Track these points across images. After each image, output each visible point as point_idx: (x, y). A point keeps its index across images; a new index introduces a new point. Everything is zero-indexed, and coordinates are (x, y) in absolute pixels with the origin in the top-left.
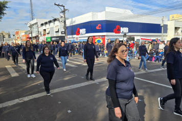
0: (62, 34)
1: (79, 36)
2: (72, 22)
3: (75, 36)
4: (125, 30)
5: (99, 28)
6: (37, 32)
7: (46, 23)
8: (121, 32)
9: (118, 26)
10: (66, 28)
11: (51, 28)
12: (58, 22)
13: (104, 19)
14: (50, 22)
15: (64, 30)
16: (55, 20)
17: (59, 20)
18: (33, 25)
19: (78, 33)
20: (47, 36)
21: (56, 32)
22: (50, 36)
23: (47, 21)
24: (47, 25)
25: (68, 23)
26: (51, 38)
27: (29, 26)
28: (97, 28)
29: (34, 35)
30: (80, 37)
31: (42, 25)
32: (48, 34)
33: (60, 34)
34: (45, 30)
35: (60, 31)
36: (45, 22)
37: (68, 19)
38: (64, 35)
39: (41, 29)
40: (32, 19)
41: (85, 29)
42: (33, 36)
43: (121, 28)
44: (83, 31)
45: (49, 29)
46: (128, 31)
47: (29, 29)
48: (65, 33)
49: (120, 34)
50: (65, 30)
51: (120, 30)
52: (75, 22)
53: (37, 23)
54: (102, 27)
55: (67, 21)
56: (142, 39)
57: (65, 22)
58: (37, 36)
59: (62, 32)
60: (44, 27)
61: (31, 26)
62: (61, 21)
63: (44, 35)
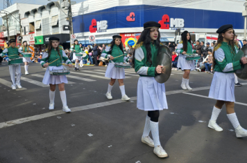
0: (64, 29)
1: (96, 33)
2: (82, 9)
3: (88, 34)
4: (177, 23)
5: (131, 20)
6: (18, 29)
7: (35, 11)
8: (172, 25)
9: (165, 16)
10: (71, 19)
11: (43, 20)
12: (57, 8)
13: (141, 3)
14: (42, 8)
15: (67, 24)
16: (51, 5)
17: (58, 6)
18: (11, 14)
19: (94, 29)
20: (36, 34)
21: (53, 27)
22: (41, 34)
23: (37, 7)
24: (37, 15)
25: (76, 10)
26: (44, 37)
27: (3, 17)
28: (129, 19)
29: (12, 33)
30: (97, 36)
31: (28, 14)
32: (37, 30)
33: (60, 31)
34: (33, 24)
35: (60, 25)
36: (33, 8)
37: (75, 3)
38: (68, 32)
39: (26, 22)
40: (8, 5)
41: (106, 22)
42: (11, 35)
43: (172, 19)
44: (102, 24)
45: (41, 22)
46: (183, 25)
47: (3, 22)
48: (70, 29)
49: (170, 30)
50: (70, 24)
51: (169, 23)
52: (87, 8)
53: (17, 11)
54: (137, 17)
55: (72, 7)
56: (208, 38)
57: (69, 8)
58: (19, 35)
59: (65, 26)
60: (31, 19)
61: (7, 17)
62: (62, 6)
63: (31, 32)
